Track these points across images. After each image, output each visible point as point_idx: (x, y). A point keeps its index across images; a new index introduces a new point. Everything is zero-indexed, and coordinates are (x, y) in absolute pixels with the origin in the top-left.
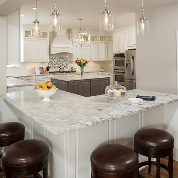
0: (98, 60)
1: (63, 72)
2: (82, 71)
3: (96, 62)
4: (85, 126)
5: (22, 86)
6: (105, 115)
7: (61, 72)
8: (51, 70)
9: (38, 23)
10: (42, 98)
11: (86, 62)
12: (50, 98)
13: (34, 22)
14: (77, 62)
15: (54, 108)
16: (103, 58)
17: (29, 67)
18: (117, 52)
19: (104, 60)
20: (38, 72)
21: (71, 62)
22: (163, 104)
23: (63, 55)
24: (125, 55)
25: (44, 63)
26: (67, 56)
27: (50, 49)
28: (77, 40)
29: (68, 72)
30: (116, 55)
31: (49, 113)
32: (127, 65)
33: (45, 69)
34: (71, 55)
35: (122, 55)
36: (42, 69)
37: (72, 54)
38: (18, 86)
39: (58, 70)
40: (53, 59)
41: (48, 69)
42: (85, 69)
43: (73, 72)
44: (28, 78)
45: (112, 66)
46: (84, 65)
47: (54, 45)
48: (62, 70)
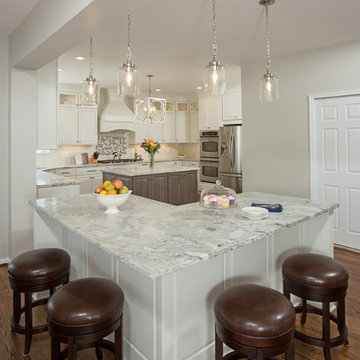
0: (174, 141)
1: (120, 161)
2: (152, 160)
3: (171, 145)
4: (198, 261)
5: (61, 185)
6: (224, 240)
7: (117, 162)
8: (100, 158)
9: (94, 80)
10: (105, 209)
11: (158, 146)
12: (119, 208)
13: (88, 79)
14: (144, 145)
15: (132, 227)
16: (182, 139)
17: (66, 153)
18: (206, 129)
19: (184, 142)
20: (79, 161)
21: (132, 145)
22: (308, 218)
23: (119, 134)
24: (219, 134)
25: (90, 146)
26: (126, 136)
27: (99, 124)
28: (145, 109)
29: (127, 161)
30: (204, 133)
31: (126, 235)
32: (223, 149)
33: (90, 156)
34: (131, 133)
35: (213, 134)
36: (85, 156)
37: (134, 133)
38: (53, 186)
39: (111, 157)
40: (103, 140)
41: (96, 156)
42: (157, 157)
43: (135, 161)
44: (64, 171)
45: (197, 151)
46: (155, 150)
47: (106, 117)
48: (117, 158)
